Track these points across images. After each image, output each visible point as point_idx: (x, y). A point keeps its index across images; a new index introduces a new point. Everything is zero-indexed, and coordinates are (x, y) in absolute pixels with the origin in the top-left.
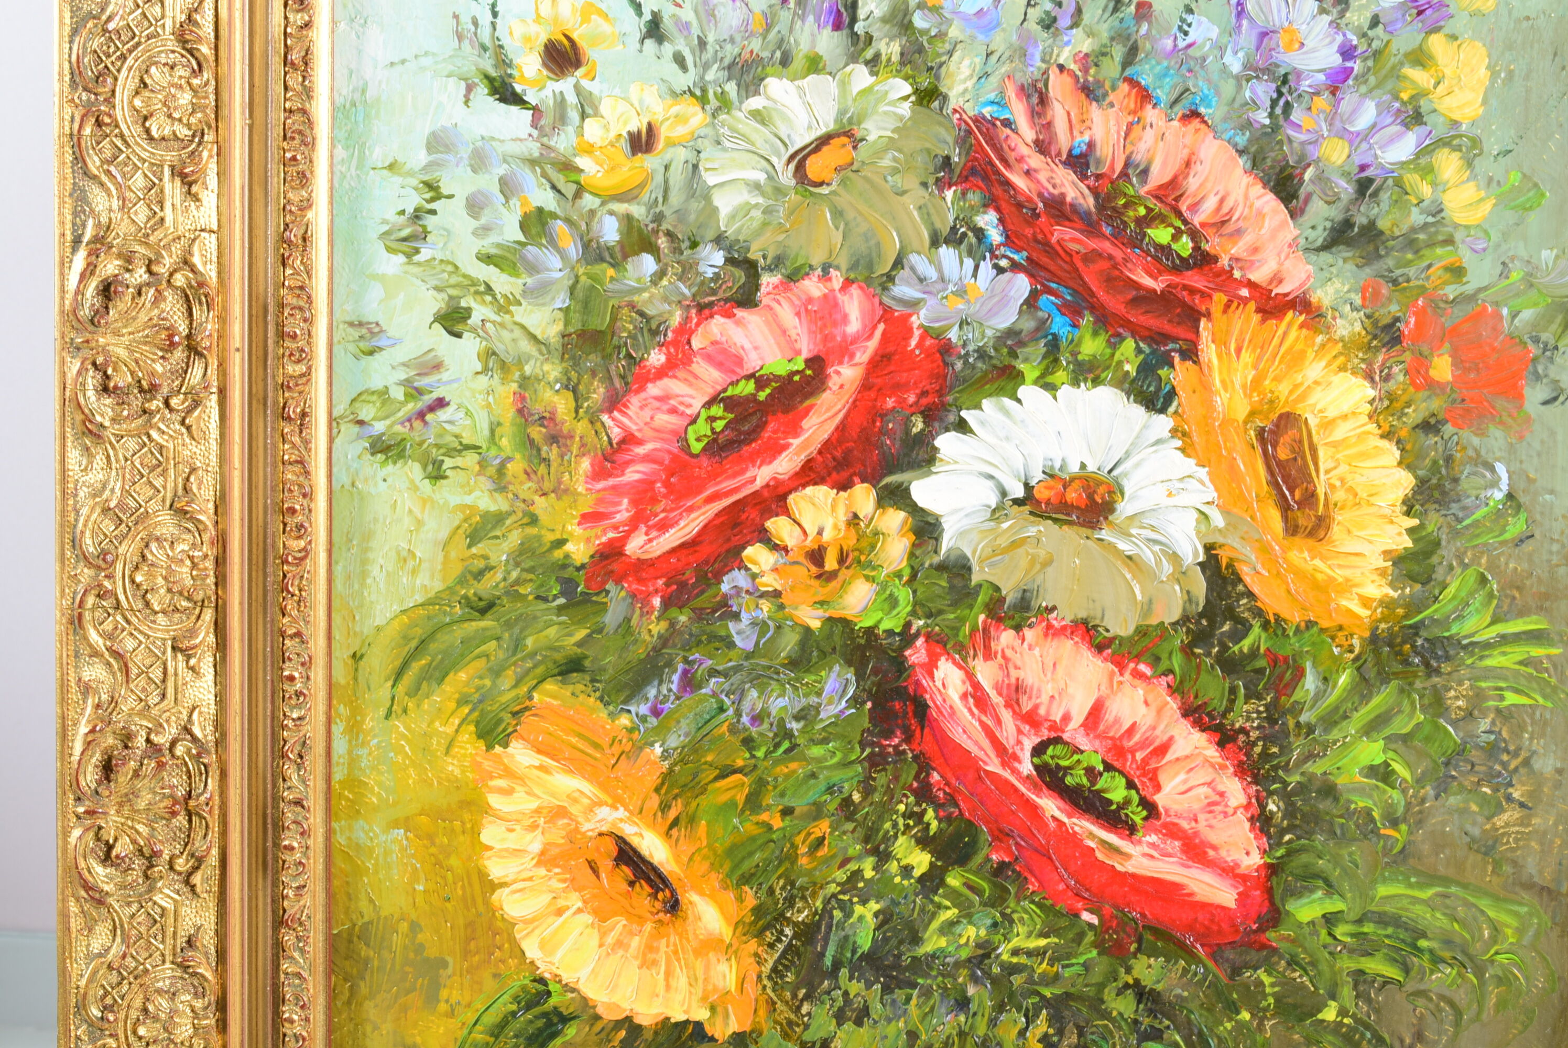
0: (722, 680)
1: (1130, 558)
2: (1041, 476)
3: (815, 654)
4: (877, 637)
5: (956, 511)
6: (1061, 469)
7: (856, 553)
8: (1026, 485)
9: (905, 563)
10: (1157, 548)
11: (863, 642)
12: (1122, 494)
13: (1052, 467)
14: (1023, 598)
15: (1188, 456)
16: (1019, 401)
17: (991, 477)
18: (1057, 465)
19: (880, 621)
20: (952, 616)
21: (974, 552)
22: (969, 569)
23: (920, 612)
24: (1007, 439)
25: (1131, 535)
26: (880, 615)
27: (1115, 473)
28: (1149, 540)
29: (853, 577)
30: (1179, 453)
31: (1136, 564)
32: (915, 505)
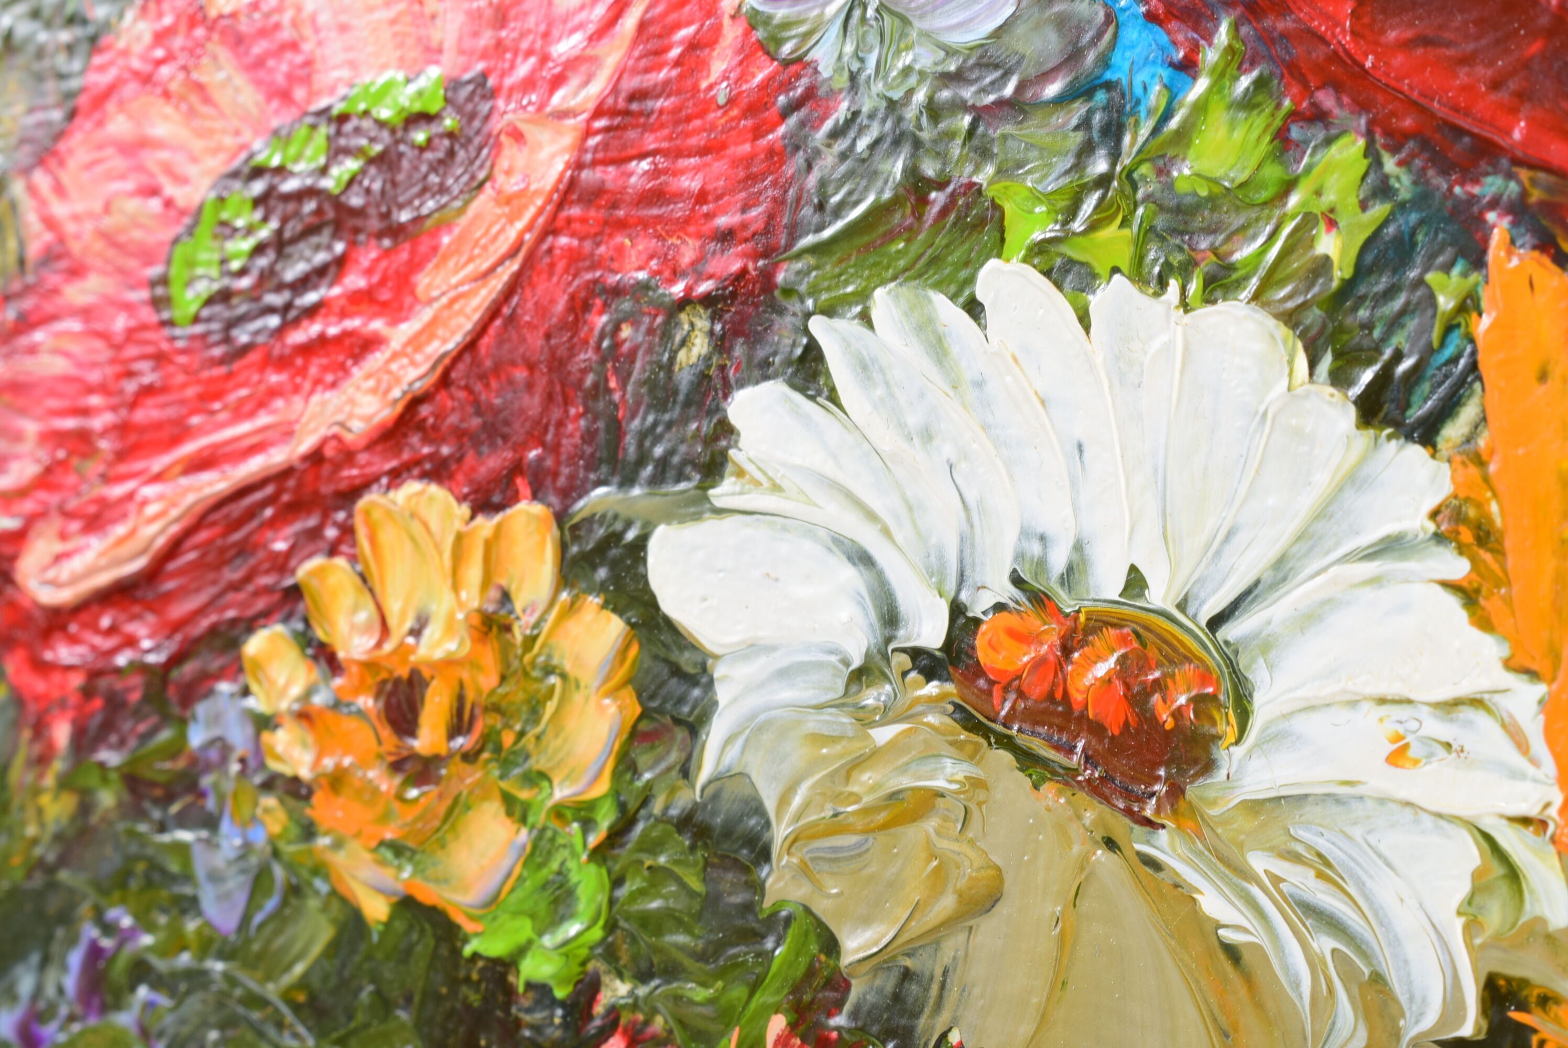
0: (164, 1001)
1: (1232, 952)
2: (1006, 592)
3: (365, 995)
4: (509, 992)
5: (753, 649)
6: (1069, 577)
7: (494, 720)
8: (957, 610)
9: (603, 786)
10: (1325, 944)
11: (475, 999)
12: (1244, 716)
13: (1041, 564)
14: (897, 997)
15: (1484, 623)
16: (974, 308)
17: (863, 559)
18: (1058, 561)
19: (522, 951)
20: (700, 994)
21: (784, 801)
22: (764, 854)
23: (625, 953)
24: (927, 435)
25: (1247, 874)
26: (524, 929)
27: (1230, 632)
28: (1310, 910)
29: (482, 792)
30: (1452, 604)
31: (1248, 979)
32: (651, 603)
